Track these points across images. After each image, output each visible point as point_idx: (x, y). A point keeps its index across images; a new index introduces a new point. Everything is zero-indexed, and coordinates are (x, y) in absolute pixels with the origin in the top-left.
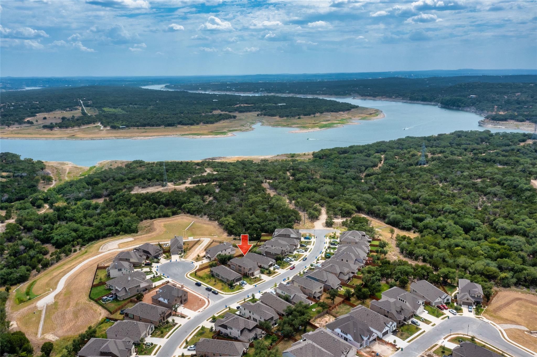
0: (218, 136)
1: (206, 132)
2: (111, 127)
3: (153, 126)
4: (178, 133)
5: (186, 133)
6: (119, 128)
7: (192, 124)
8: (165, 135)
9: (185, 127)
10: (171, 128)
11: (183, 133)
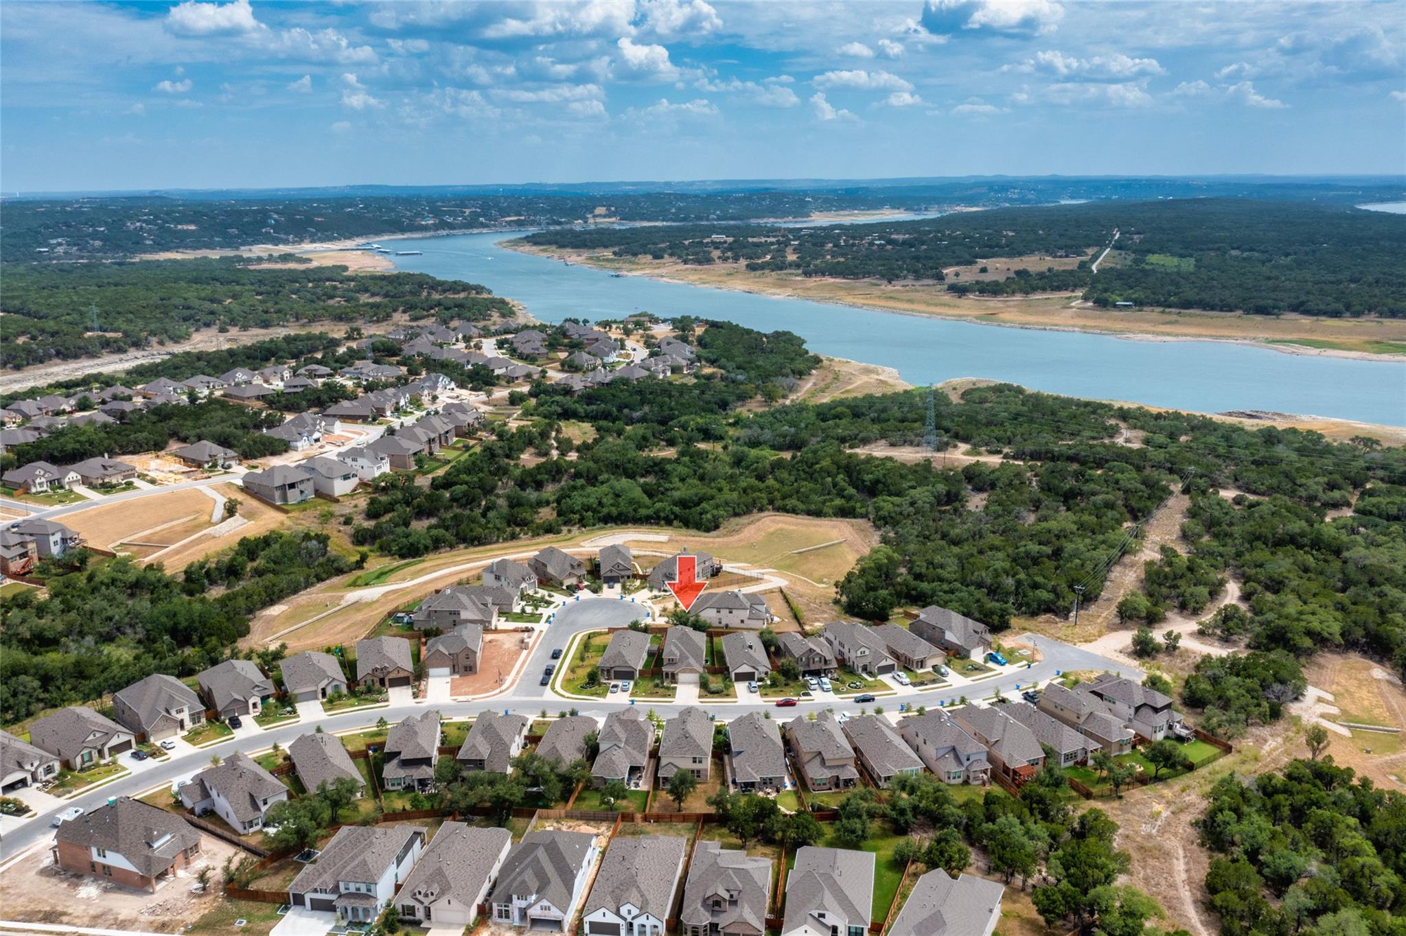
0: (1385, 356)
1: (1355, 339)
2: (1094, 302)
3: (1213, 308)
4: (1262, 335)
5: (1289, 337)
6: (1115, 306)
7: (1336, 314)
8: (1217, 337)
9: (1306, 321)
10: (1258, 318)
11: (1278, 336)
